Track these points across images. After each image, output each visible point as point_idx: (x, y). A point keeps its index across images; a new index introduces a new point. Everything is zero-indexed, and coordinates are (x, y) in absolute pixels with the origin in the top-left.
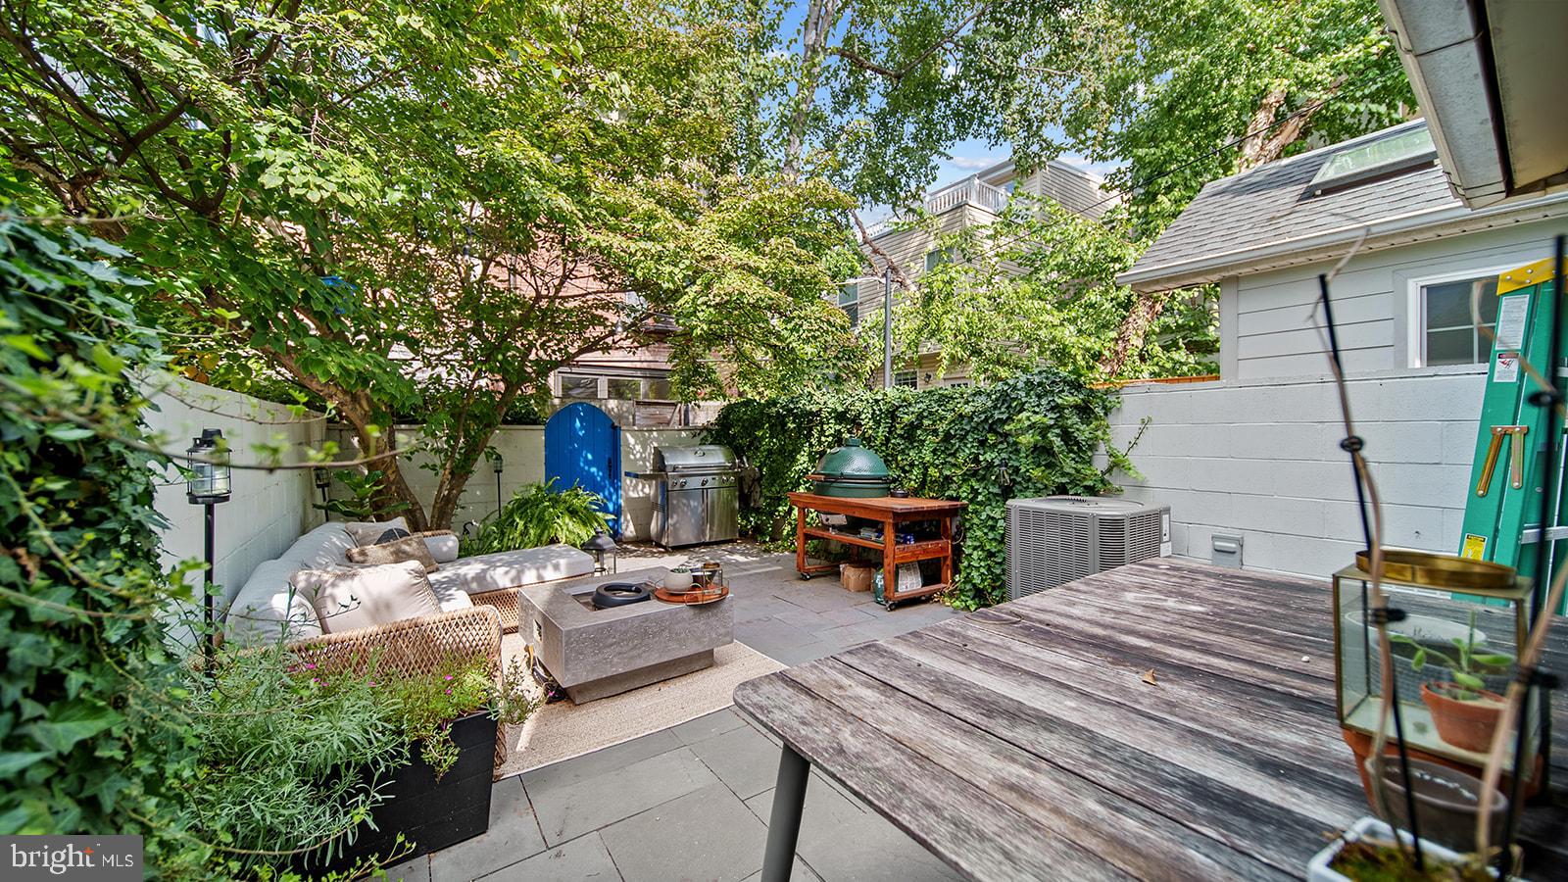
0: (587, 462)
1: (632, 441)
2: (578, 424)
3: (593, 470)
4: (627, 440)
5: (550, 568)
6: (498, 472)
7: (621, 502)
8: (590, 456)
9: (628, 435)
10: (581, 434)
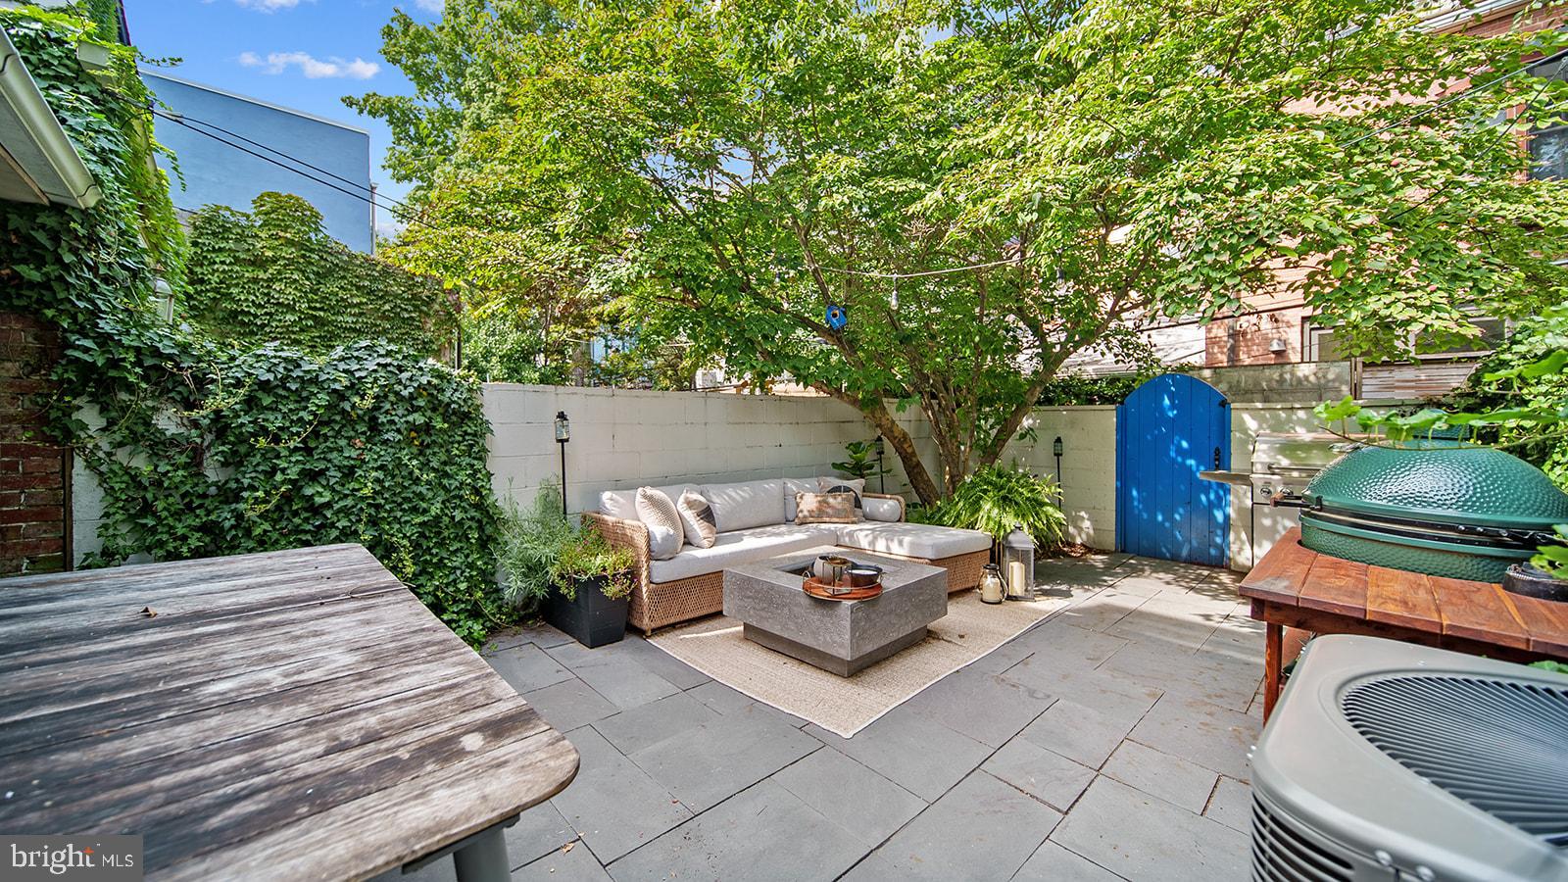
0: (1180, 451)
1: (1251, 424)
2: (1167, 402)
3: (1191, 462)
4: (1243, 422)
5: (896, 541)
6: (1058, 455)
7: (1231, 511)
8: (1185, 444)
9: (1246, 417)
10: (1171, 414)
